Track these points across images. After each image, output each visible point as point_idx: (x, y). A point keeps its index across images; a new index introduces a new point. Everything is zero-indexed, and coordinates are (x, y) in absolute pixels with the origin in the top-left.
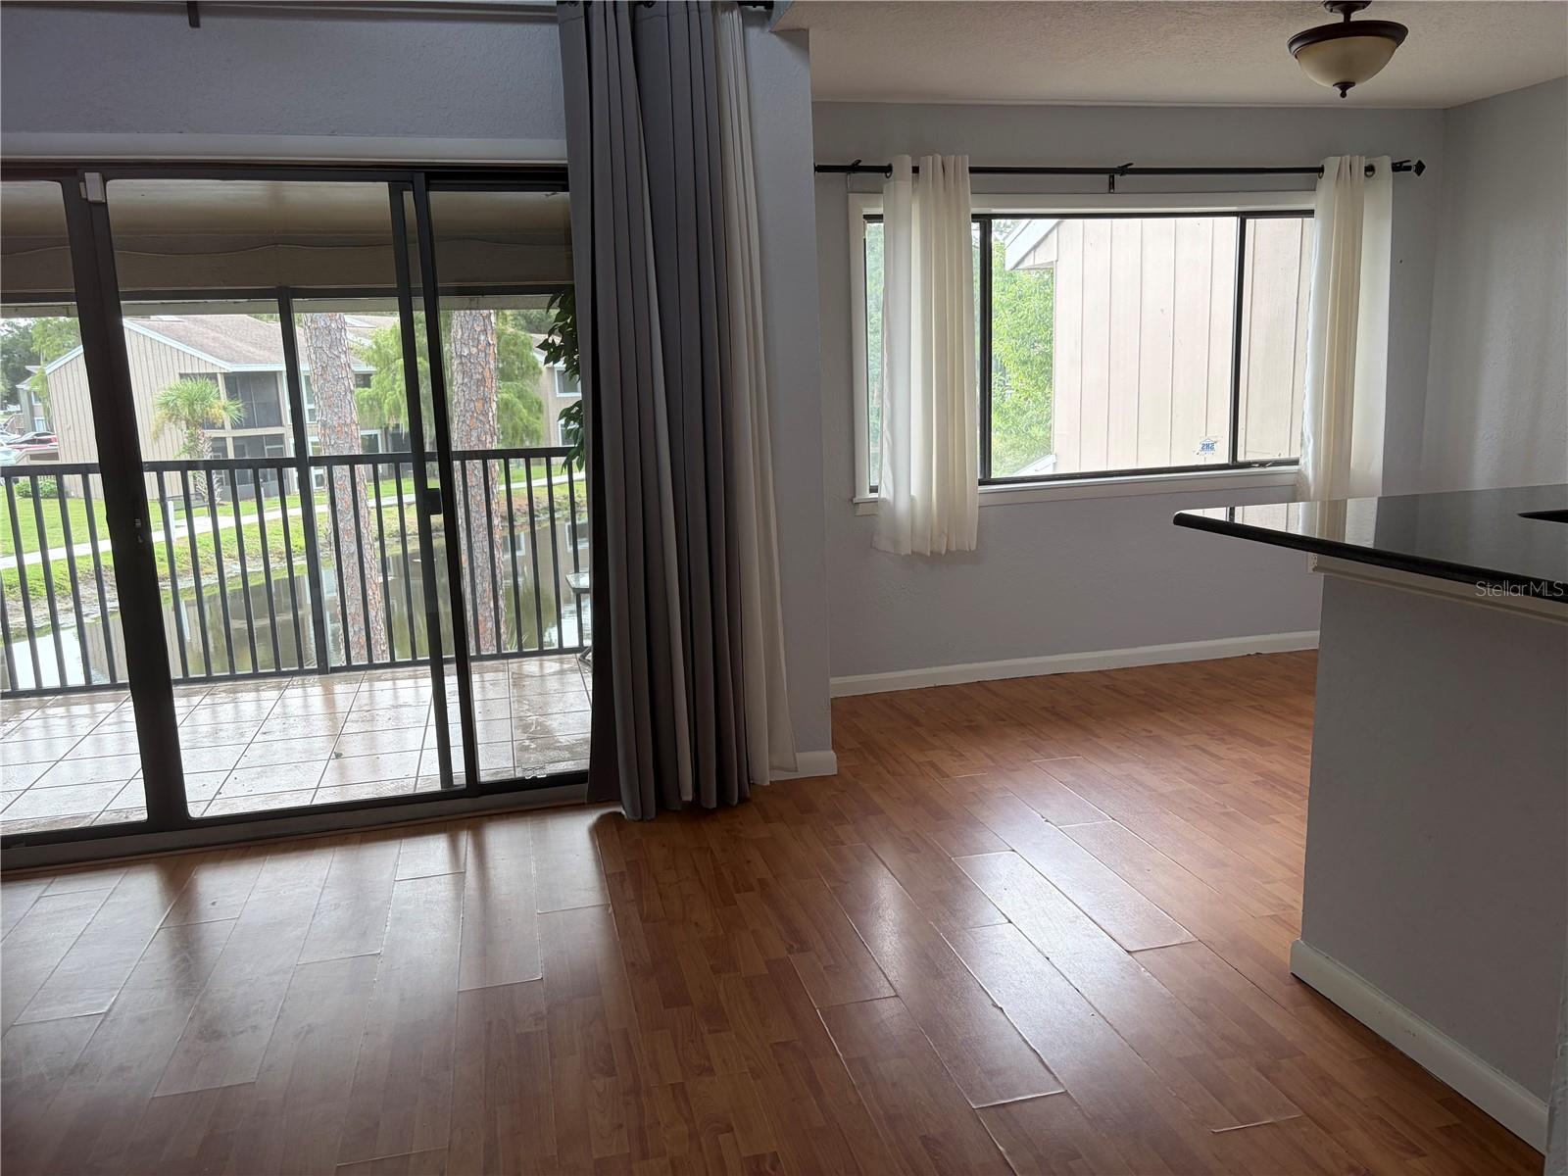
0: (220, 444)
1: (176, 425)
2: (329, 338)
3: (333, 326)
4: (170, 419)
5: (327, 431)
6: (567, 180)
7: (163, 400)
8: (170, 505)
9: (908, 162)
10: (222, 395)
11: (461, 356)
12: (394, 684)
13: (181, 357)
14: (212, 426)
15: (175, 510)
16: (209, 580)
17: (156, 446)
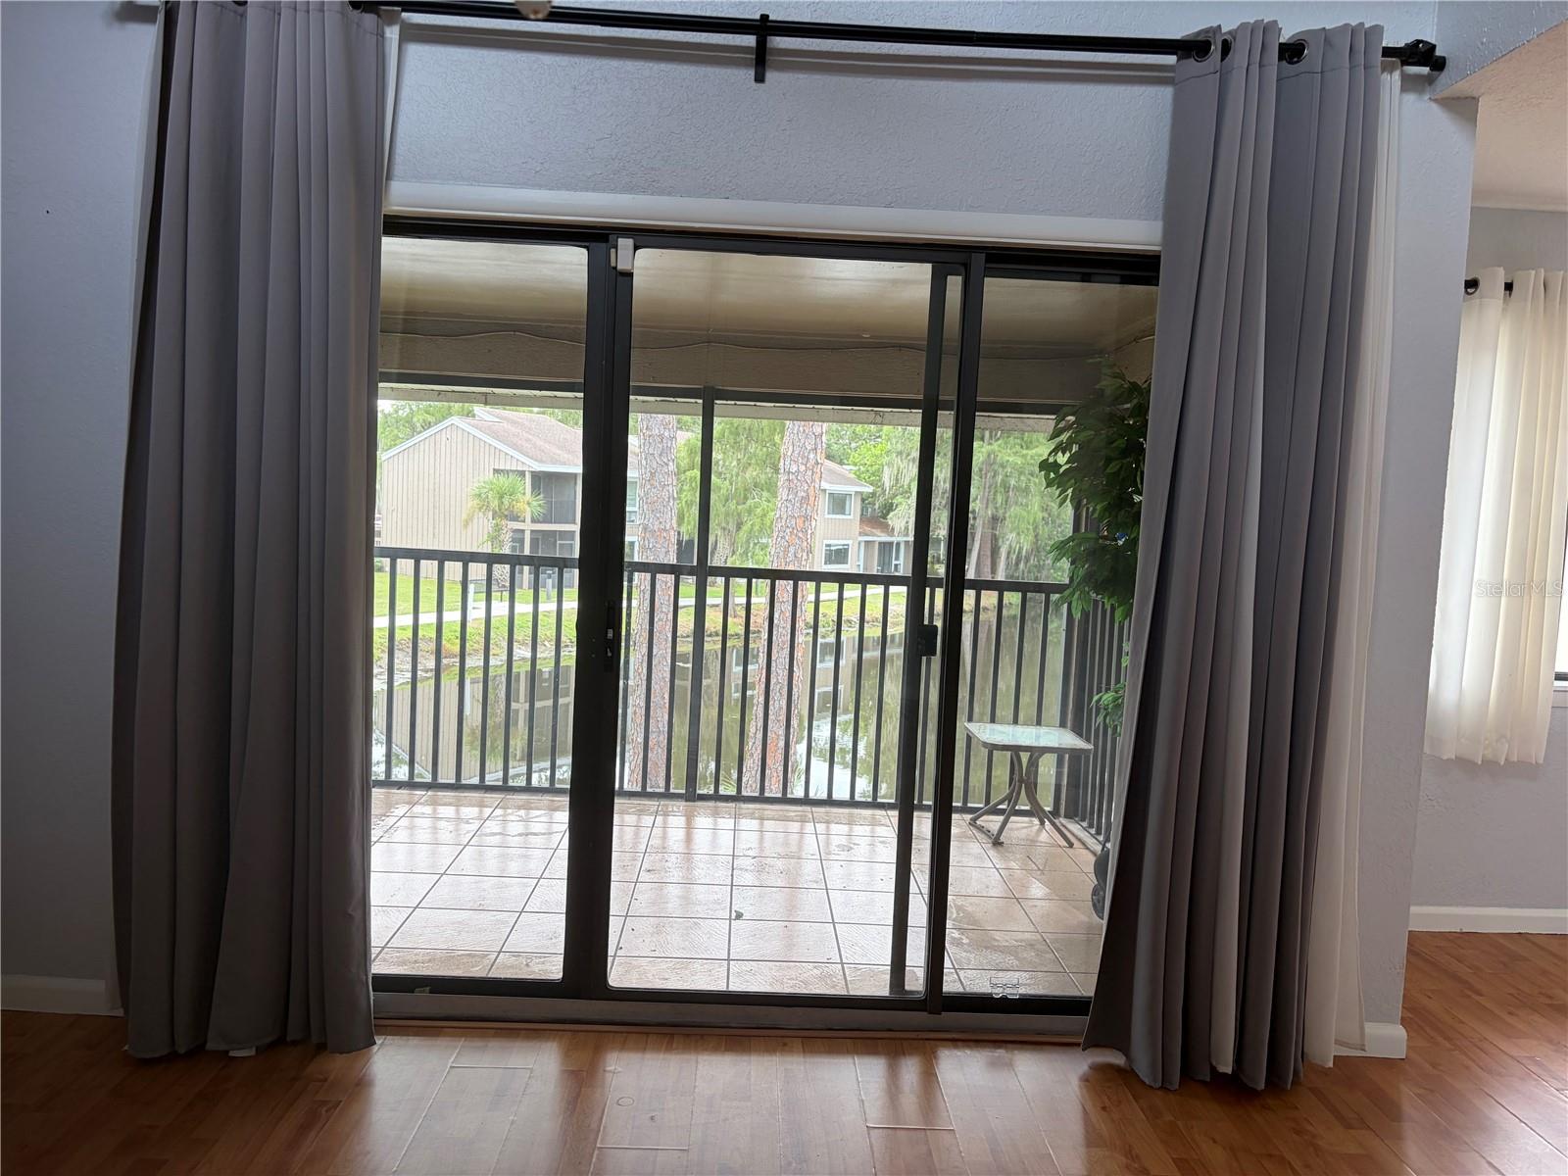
0: (518, 536)
1: (484, 515)
2: (660, 446)
3: (666, 434)
4: (480, 509)
5: (647, 535)
6: (1158, 272)
7: (477, 491)
8: (471, 588)
9: (1501, 277)
10: (527, 491)
11: (789, 473)
12: (762, 825)
13: (497, 453)
14: (515, 518)
15: (475, 593)
16: (498, 660)
17: (464, 532)
